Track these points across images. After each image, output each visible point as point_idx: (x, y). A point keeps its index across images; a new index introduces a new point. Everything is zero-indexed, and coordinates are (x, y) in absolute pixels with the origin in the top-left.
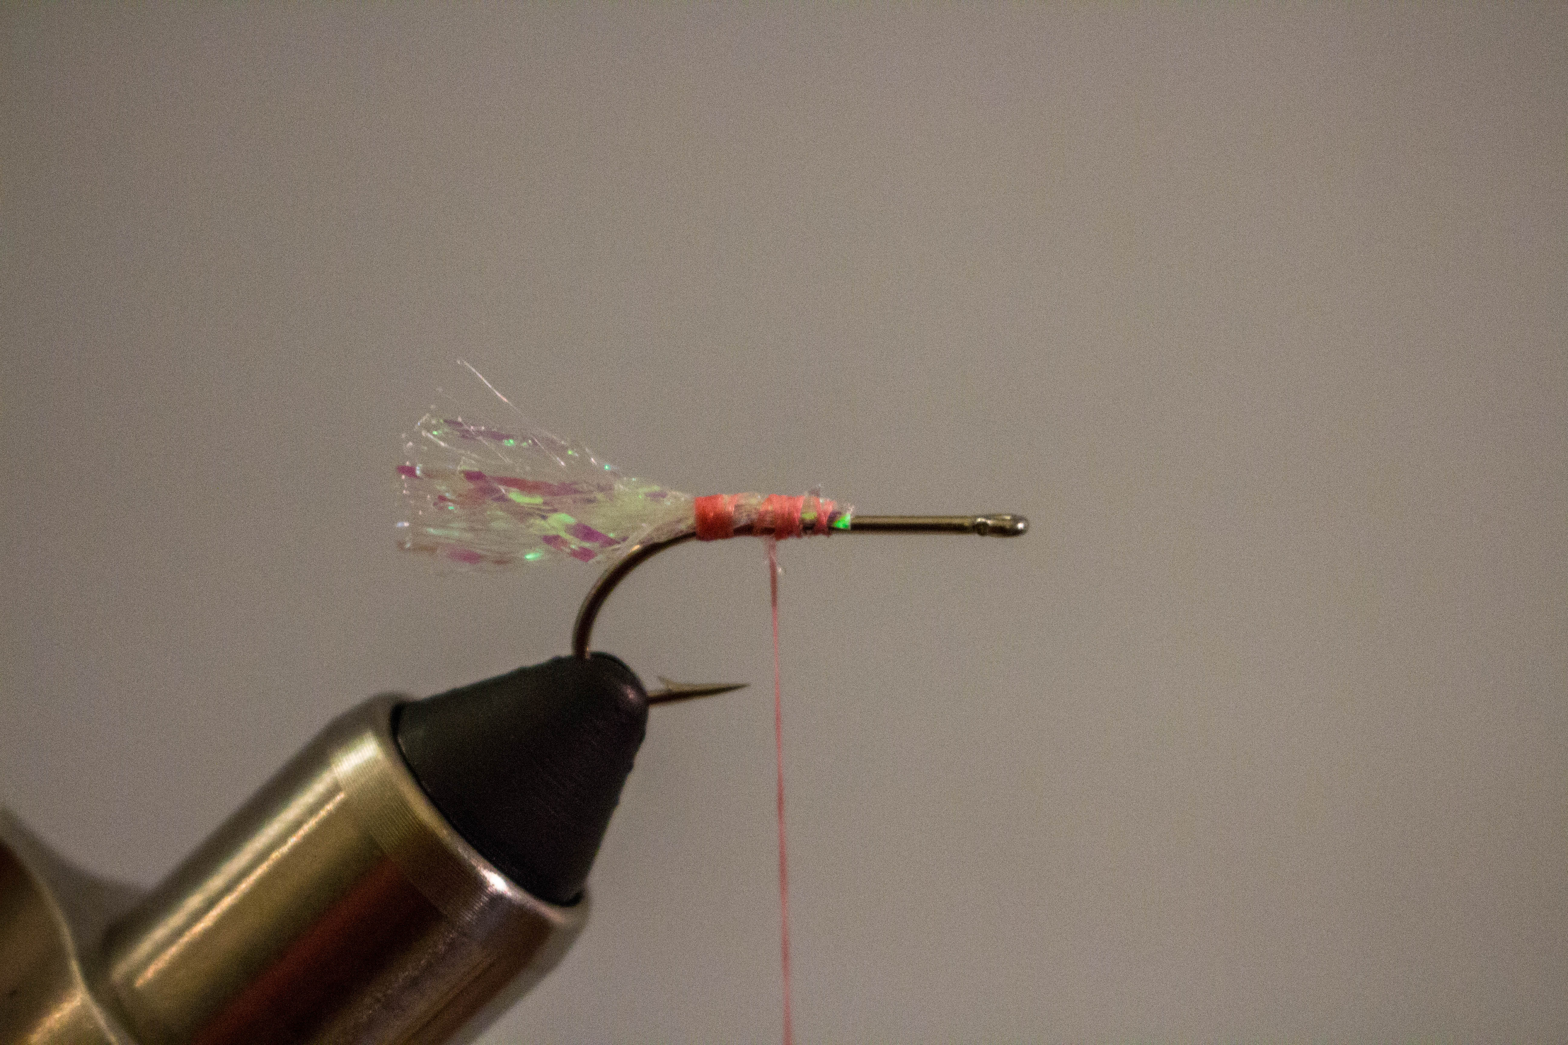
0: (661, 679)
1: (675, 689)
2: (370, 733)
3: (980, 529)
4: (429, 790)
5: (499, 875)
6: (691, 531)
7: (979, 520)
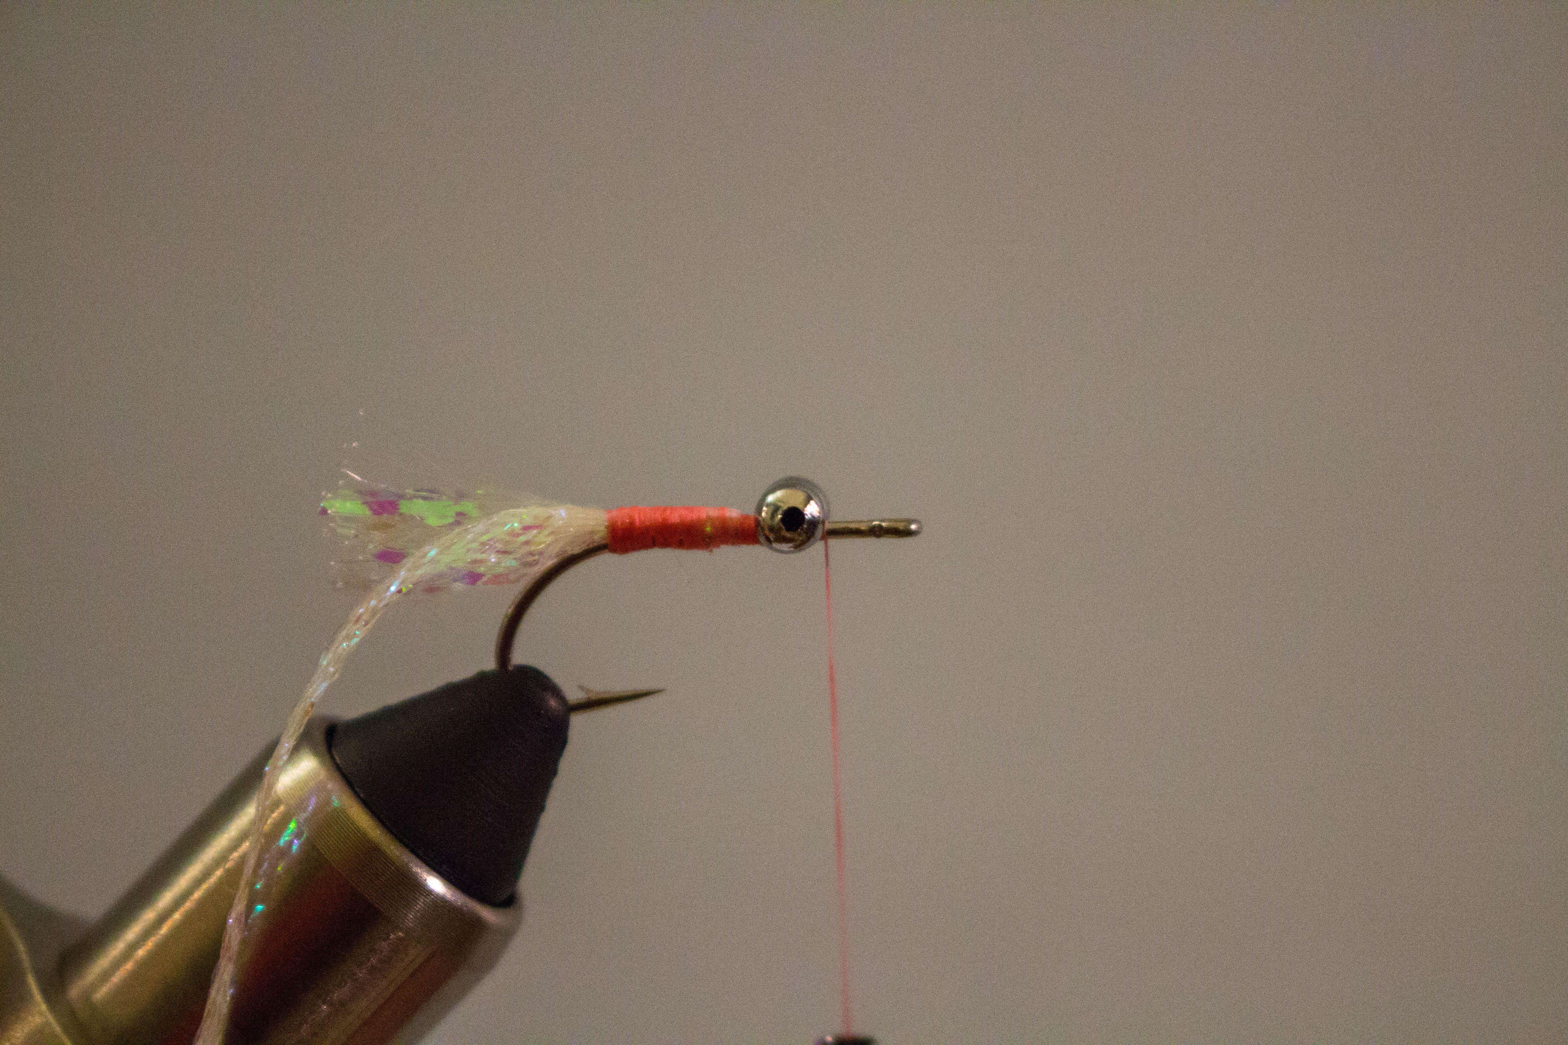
0: (581, 688)
1: (593, 696)
2: (307, 751)
3: (876, 532)
4: (362, 795)
5: (437, 878)
6: (604, 542)
7: (876, 523)
